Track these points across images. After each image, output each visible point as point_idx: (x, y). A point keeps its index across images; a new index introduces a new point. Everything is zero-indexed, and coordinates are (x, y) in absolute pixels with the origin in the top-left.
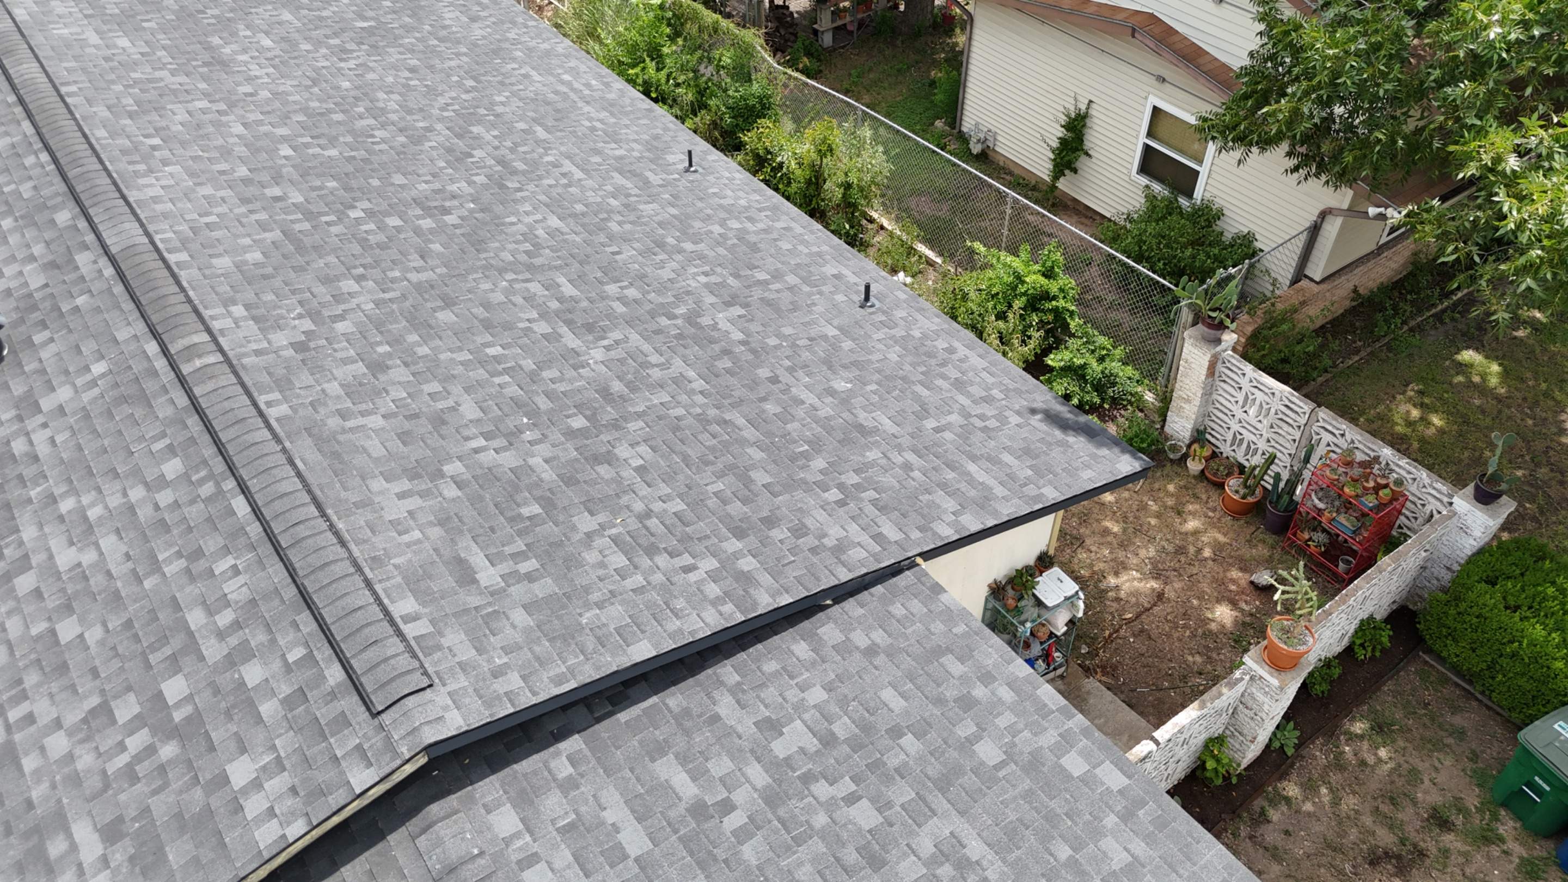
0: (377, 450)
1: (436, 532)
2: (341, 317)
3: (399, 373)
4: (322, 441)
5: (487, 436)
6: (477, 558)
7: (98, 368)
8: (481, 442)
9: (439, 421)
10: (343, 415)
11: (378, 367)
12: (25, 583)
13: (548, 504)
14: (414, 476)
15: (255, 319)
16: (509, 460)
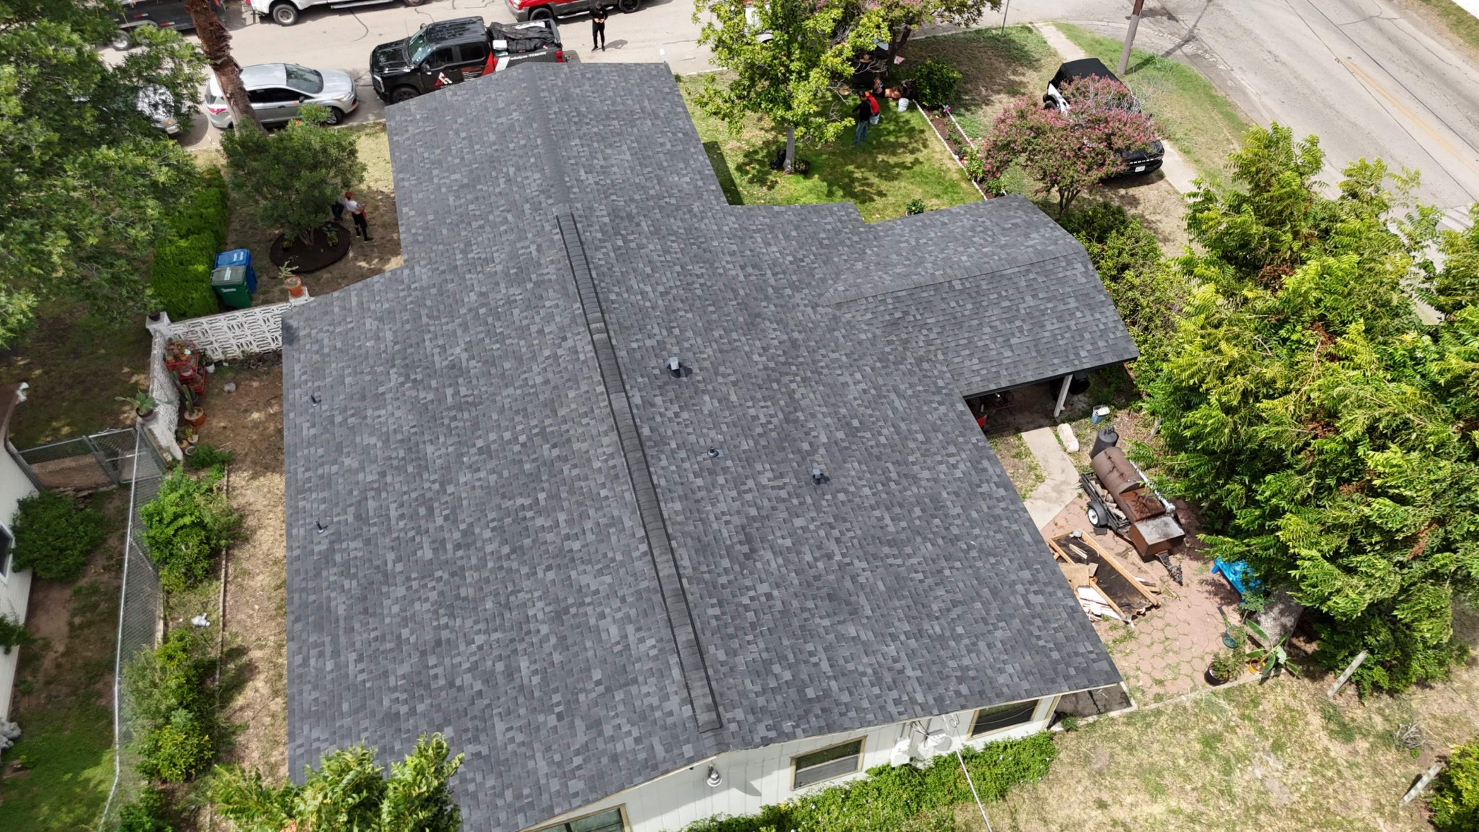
0: (550, 291)
1: (542, 261)
2: (547, 358)
3: (534, 329)
4: (566, 294)
5: (515, 301)
6: (534, 253)
7: (635, 345)
8: (518, 298)
9: (528, 307)
10: (557, 306)
11: (541, 332)
12: (661, 289)
13: (507, 274)
14: (543, 281)
15: (577, 352)
16: (512, 291)
